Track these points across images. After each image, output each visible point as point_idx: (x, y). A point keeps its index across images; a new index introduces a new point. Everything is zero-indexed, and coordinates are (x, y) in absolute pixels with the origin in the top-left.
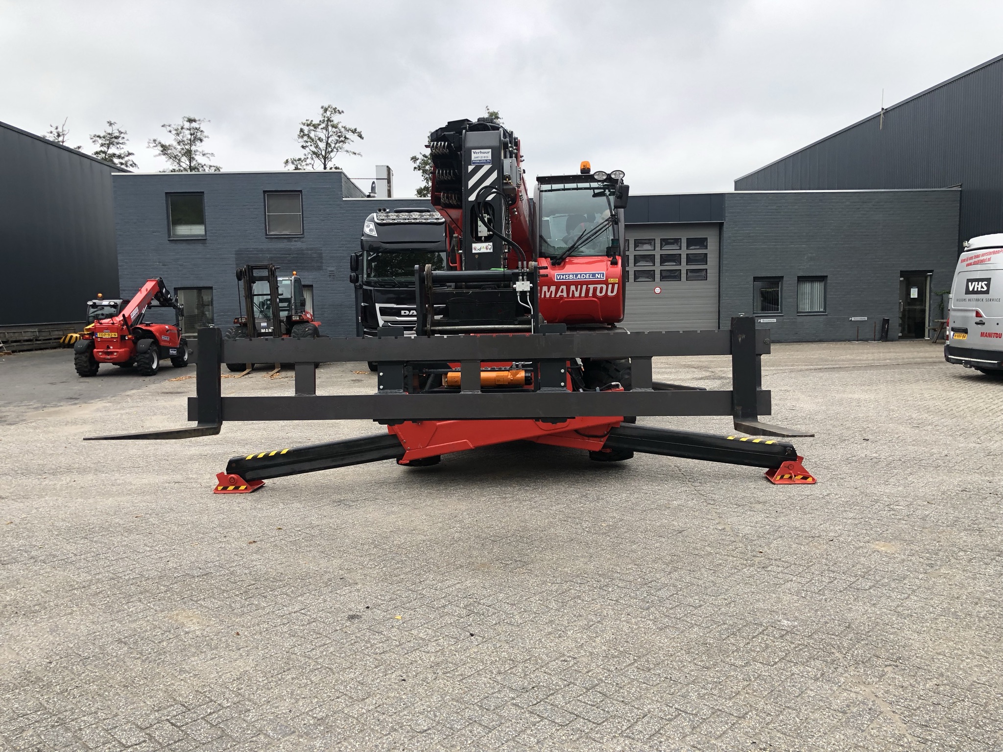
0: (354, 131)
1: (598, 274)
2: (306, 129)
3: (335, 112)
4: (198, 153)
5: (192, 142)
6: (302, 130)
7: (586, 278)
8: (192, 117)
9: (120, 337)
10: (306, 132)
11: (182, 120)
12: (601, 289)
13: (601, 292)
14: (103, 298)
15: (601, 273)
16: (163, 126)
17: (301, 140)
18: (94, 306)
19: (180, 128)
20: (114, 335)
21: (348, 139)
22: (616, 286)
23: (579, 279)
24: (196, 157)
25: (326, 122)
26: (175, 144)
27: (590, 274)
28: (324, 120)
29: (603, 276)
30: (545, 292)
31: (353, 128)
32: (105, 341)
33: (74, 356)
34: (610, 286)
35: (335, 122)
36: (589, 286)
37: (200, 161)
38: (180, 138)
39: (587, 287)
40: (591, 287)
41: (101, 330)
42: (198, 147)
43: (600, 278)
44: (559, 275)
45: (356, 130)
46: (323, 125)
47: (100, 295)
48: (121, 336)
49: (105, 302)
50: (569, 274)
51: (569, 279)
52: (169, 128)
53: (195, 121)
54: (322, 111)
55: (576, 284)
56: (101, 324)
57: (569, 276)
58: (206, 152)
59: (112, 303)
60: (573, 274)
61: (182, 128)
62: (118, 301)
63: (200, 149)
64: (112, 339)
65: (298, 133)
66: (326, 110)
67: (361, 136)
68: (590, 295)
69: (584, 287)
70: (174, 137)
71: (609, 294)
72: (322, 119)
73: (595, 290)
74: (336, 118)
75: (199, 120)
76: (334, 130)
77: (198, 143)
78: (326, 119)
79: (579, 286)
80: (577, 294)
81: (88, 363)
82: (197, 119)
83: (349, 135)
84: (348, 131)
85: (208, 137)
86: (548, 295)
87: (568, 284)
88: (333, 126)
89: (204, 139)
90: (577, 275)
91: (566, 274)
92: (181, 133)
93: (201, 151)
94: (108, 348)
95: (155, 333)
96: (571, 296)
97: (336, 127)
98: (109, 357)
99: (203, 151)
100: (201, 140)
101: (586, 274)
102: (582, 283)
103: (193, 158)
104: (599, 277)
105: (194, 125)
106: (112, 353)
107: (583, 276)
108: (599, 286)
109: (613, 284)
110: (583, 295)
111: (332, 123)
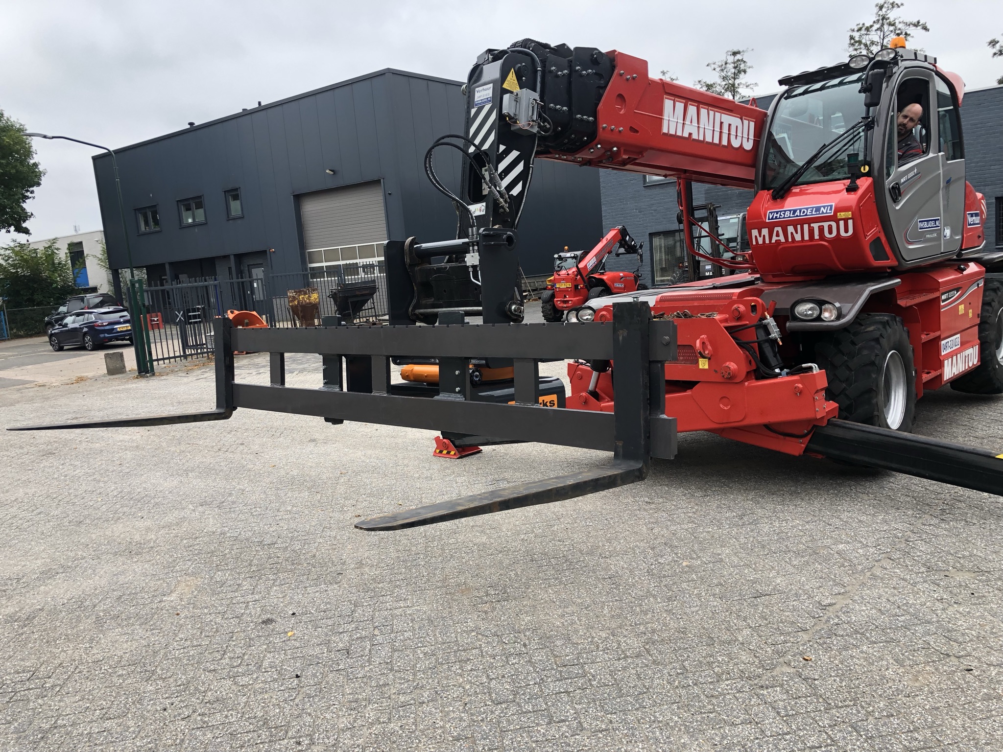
0: (917, 25)
1: (824, 207)
2: (856, 35)
3: (893, 7)
4: (741, 86)
5: (735, 76)
6: (852, 38)
7: (806, 215)
8: (736, 50)
9: (573, 287)
10: (857, 39)
11: (725, 55)
12: (830, 227)
13: (830, 232)
14: (569, 251)
15: (828, 206)
16: (708, 65)
17: (852, 48)
18: (560, 258)
19: (724, 64)
20: (569, 285)
21: (909, 35)
22: (850, 222)
23: (797, 216)
24: (740, 90)
25: (881, 21)
26: (719, 81)
27: (813, 208)
28: (878, 20)
29: (831, 209)
30: (756, 237)
31: (915, 21)
32: (563, 291)
33: (541, 305)
34: (842, 223)
35: (892, 19)
36: (812, 225)
37: (743, 94)
38: (723, 74)
39: (809, 226)
40: (816, 226)
41: (559, 281)
42: (743, 79)
43: (826, 213)
44: (771, 213)
45: (918, 22)
46: (876, 26)
47: (566, 247)
48: (575, 286)
49: (568, 255)
50: (785, 211)
51: (784, 218)
52: (713, 66)
53: (739, 53)
54: (876, 9)
55: (794, 223)
56: (559, 275)
57: (784, 214)
58: (749, 83)
59: (573, 255)
60: (790, 211)
61: (726, 63)
62: (579, 253)
63: (743, 81)
64: (567, 289)
65: (848, 42)
66: (881, 8)
67: (925, 29)
68: (817, 237)
69: (806, 227)
70: (718, 74)
71: (843, 233)
72: (875, 19)
73: (821, 229)
74: (892, 15)
75: (743, 51)
76: (892, 28)
77: (742, 75)
78: (881, 18)
79: (799, 227)
80: (798, 237)
81: (552, 311)
82: (741, 50)
83: (911, 30)
84: (909, 25)
85: (752, 67)
86: (760, 241)
87: (784, 225)
88: (890, 24)
89: (748, 70)
90: (795, 211)
91: (781, 211)
92: (725, 68)
93: (744, 83)
94: (565, 297)
95: (606, 281)
96: (790, 240)
97: (893, 25)
98: (565, 305)
99: (746, 83)
100: (745, 72)
101: (807, 209)
102: (802, 222)
103: (737, 92)
104: (825, 211)
105: (738, 57)
106: (568, 301)
107: (804, 212)
108: (826, 225)
109: (846, 220)
110: (806, 237)
111: (888, 21)
